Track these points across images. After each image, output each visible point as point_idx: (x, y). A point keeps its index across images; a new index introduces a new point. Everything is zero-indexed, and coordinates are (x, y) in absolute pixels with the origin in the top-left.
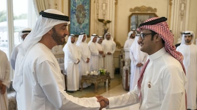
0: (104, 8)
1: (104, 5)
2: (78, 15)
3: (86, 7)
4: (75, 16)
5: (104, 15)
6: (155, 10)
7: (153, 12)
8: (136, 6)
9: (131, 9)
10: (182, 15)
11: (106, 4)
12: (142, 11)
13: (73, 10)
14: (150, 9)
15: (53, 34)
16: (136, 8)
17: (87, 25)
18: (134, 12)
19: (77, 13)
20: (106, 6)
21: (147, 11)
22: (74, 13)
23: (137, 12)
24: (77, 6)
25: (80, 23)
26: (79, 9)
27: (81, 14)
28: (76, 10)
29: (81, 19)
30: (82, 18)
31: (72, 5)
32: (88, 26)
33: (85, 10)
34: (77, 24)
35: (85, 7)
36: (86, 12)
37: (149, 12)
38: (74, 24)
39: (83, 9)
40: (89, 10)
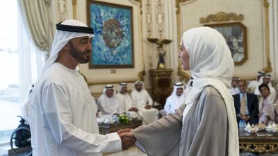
0: (160, 21)
1: (160, 16)
2: (106, 35)
3: (124, 22)
4: (99, 35)
5: (161, 31)
6: (241, 17)
7: (238, 21)
8: (209, 14)
9: (202, 18)
11: (163, 14)
12: (221, 20)
13: (97, 28)
14: (231, 16)
16: (210, 17)
17: (126, 48)
18: (206, 24)
19: (104, 32)
20: (163, 18)
21: (228, 20)
22: (99, 32)
24: (103, 22)
25: (112, 47)
26: (108, 25)
27: (113, 33)
28: (102, 28)
29: (113, 40)
30: (116, 39)
31: (93, 21)
32: (130, 51)
33: (122, 27)
34: (105, 49)
35: (121, 23)
36: (124, 29)
37: (232, 21)
38: (99, 48)
39: (116, 25)
40: (130, 26)
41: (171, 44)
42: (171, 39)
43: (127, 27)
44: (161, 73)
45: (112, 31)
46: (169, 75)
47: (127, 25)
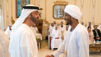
2: (22, 5)
4: (20, 5)
5: (39, 5)
6: (68, 3)
9: (54, 2)
10: (82, 6)
12: (61, 3)
13: (19, 2)
14: (65, 2)
15: (31, 17)
16: (57, 2)
18: (56, 4)
19: (21, 4)
21: (63, 3)
22: (20, 3)
23: (58, 4)
26: (23, 1)
28: (20, 2)
33: (27, 2)
36: (27, 3)
38: (19, 10)
39: (25, 1)
40: (29, 2)
41: (42, 10)
42: (42, 8)
43: (28, 3)
44: (40, 21)
45: (24, 3)
46: (42, 22)
47: (28, 2)
